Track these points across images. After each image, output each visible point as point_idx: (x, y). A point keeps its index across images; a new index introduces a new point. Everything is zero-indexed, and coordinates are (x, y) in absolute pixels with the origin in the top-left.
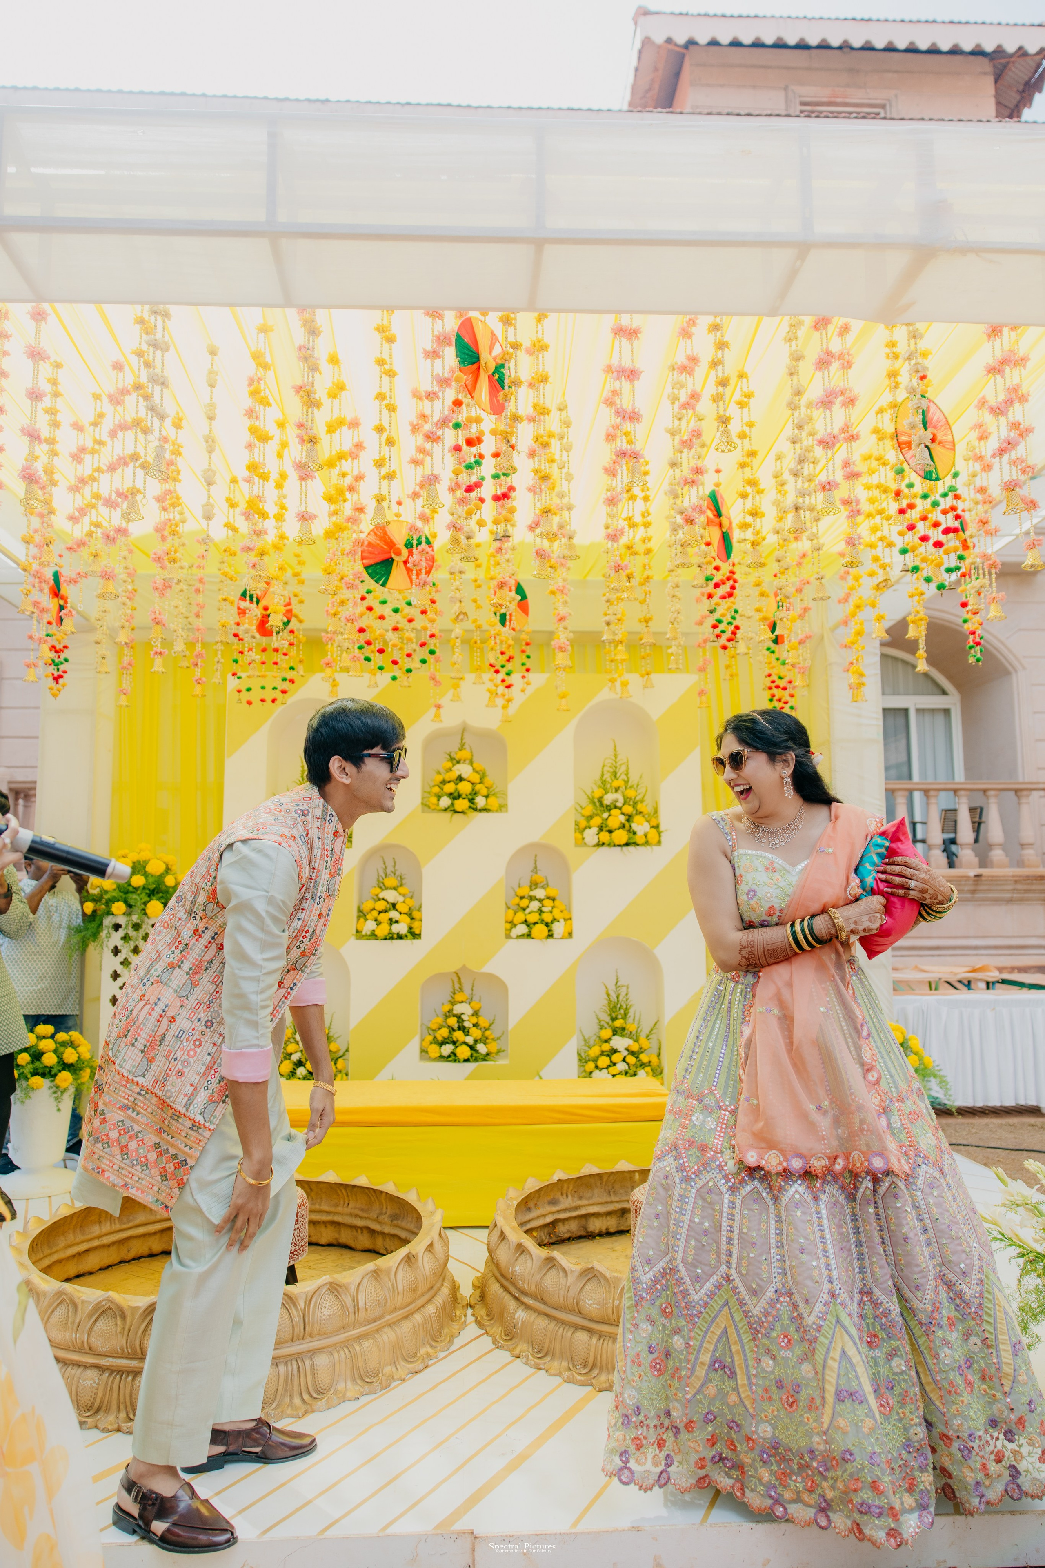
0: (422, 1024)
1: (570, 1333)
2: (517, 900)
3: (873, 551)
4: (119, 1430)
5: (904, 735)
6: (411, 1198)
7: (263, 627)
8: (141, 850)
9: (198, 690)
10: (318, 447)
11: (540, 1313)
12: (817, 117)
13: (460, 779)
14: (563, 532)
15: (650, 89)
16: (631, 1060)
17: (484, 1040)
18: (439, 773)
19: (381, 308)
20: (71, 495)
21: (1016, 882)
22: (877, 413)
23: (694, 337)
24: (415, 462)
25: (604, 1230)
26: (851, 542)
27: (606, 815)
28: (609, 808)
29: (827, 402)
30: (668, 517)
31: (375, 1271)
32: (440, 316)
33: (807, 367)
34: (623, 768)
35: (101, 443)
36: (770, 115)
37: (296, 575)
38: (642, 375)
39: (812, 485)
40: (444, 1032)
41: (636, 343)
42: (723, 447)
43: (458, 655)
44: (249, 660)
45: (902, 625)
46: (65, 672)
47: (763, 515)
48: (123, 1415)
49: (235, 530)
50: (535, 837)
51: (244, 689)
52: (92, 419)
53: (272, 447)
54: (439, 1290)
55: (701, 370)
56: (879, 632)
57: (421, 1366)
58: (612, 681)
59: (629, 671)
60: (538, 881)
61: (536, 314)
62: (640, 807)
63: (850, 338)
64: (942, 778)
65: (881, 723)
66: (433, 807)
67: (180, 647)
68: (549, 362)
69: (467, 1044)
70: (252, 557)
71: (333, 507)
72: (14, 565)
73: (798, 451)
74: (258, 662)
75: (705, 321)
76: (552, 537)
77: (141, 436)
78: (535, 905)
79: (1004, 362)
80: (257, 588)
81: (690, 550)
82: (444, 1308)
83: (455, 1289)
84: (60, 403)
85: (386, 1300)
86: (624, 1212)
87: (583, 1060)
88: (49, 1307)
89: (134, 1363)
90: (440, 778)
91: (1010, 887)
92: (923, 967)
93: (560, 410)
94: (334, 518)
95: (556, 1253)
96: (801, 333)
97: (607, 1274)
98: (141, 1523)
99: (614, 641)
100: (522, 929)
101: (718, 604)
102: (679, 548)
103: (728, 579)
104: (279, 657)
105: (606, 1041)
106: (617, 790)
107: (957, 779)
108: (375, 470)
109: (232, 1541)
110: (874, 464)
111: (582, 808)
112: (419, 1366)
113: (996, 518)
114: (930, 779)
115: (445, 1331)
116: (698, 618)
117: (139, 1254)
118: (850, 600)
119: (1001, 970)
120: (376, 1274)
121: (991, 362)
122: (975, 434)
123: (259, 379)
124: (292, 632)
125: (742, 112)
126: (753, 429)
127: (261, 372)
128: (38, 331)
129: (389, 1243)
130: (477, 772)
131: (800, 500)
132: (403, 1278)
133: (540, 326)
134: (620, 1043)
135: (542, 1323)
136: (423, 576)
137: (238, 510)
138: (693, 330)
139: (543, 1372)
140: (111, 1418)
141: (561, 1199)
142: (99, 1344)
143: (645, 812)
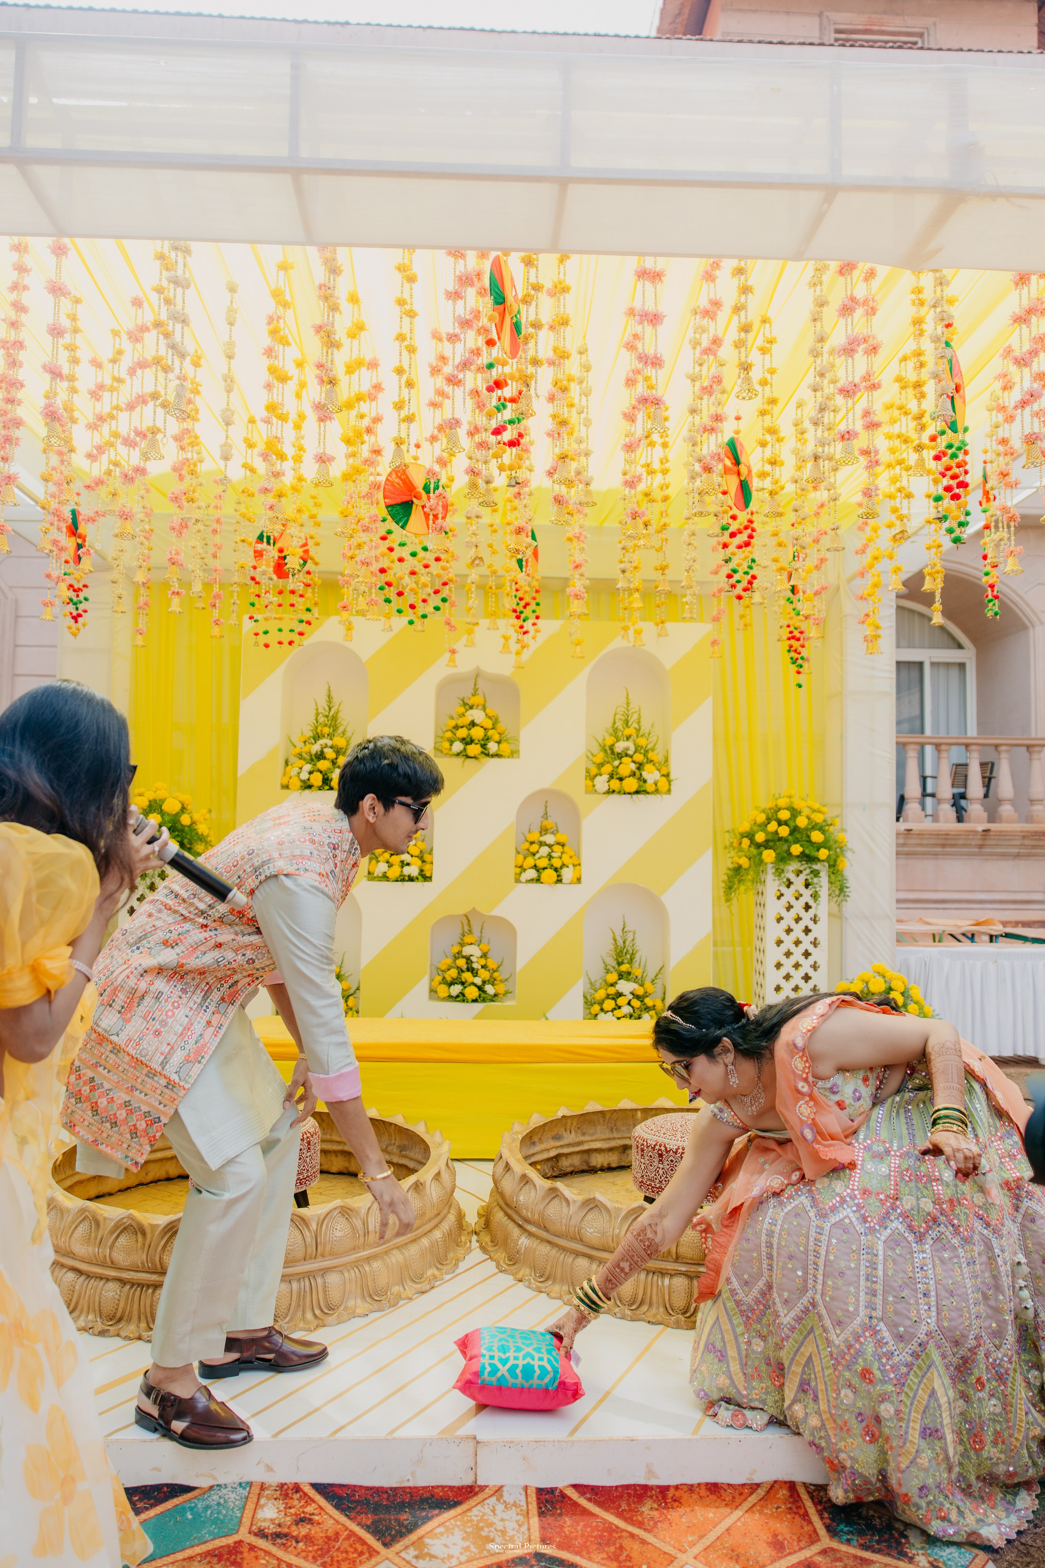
0: (432, 965)
1: (571, 1259)
2: (527, 845)
3: (892, 502)
4: (140, 1338)
5: (917, 689)
6: (420, 1130)
7: (280, 569)
8: (157, 789)
9: (216, 631)
10: (337, 388)
11: (542, 1240)
12: (852, 46)
13: (473, 724)
14: (581, 479)
15: (679, 14)
16: (636, 1003)
17: (492, 981)
18: (452, 718)
19: (403, 247)
20: (89, 432)
21: (1024, 837)
22: (901, 361)
23: (717, 281)
24: (434, 405)
25: (605, 1165)
26: (867, 493)
27: (616, 763)
28: (620, 756)
29: (849, 350)
30: (686, 464)
32: (463, 256)
33: (830, 313)
34: (635, 716)
35: (119, 380)
36: (804, 44)
37: (313, 517)
38: (665, 320)
39: (832, 433)
40: (453, 973)
41: (659, 286)
42: (744, 395)
43: (474, 601)
44: (266, 602)
45: (919, 577)
46: (85, 611)
47: (782, 464)
48: (143, 1325)
49: (253, 471)
50: (546, 782)
51: (261, 633)
52: (111, 355)
53: (291, 387)
54: (445, 1216)
55: (724, 314)
56: (895, 584)
57: (428, 1287)
58: (625, 629)
59: (643, 619)
60: (549, 827)
61: (558, 255)
62: (651, 755)
63: (875, 284)
64: (954, 733)
65: (894, 676)
66: (445, 751)
67: (197, 587)
68: (570, 304)
69: (475, 985)
70: (270, 499)
71: (351, 449)
72: (33, 503)
73: (819, 399)
74: (275, 604)
75: (728, 265)
76: (569, 483)
77: (161, 375)
78: (545, 850)
79: (1030, 311)
80: (274, 530)
81: (707, 498)
82: (450, 1234)
83: (460, 1216)
84: (79, 340)
86: (626, 1148)
87: (589, 1003)
88: (73, 1222)
89: (154, 1278)
90: (453, 723)
91: (1018, 843)
92: (928, 920)
93: (581, 353)
94: (351, 460)
95: (559, 1184)
96: (825, 278)
97: (608, 1204)
98: (161, 1422)
99: (629, 589)
100: (532, 874)
101: (733, 554)
102: (697, 497)
103: (746, 528)
104: (295, 599)
105: (612, 985)
106: (628, 738)
107: (969, 734)
108: (395, 413)
109: (248, 1439)
110: (896, 413)
111: (594, 756)
112: (425, 1286)
113: (1016, 471)
114: (942, 734)
115: (451, 1255)
116: (714, 567)
117: (157, 1178)
118: (868, 551)
119: (1005, 924)
121: (1017, 311)
122: (999, 384)
123: (279, 317)
124: (308, 573)
125: (775, 41)
126: (774, 376)
127: (281, 309)
128: (59, 266)
130: (490, 718)
131: (820, 449)
133: (562, 267)
134: (625, 987)
135: (544, 1249)
136: (440, 521)
137: (256, 451)
138: (717, 273)
139: (544, 1295)
140: (132, 1327)
141: (565, 1134)
142: (121, 1258)
143: (656, 760)
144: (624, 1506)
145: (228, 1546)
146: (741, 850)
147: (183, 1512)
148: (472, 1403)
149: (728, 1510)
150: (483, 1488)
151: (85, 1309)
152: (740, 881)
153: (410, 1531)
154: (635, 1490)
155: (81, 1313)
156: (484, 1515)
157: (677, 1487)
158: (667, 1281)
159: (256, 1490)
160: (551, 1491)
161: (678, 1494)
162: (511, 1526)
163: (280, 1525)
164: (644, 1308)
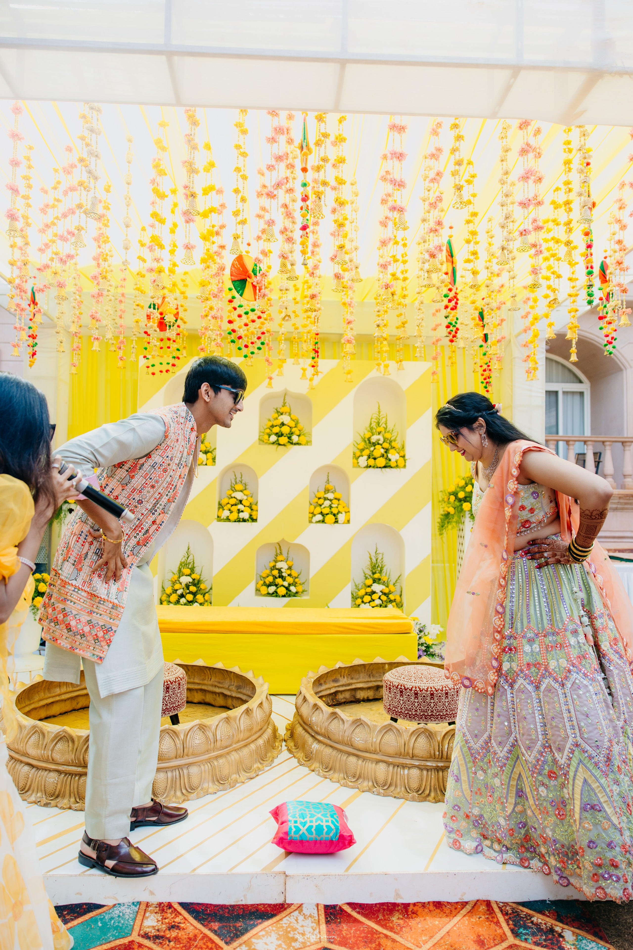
0: (257, 574)
1: (345, 757)
2: (316, 500)
3: (548, 282)
4: (70, 808)
6: (249, 676)
7: (161, 325)
9: (120, 363)
10: (197, 201)
11: (327, 745)
13: (283, 424)
14: (353, 265)
16: (384, 598)
17: (295, 584)
18: (270, 420)
20: (40, 234)
21: (620, 498)
23: (440, 135)
24: (259, 216)
25: (366, 697)
26: (535, 272)
27: (372, 449)
28: (374, 444)
29: (525, 178)
30: (419, 255)
31: (227, 718)
32: (278, 115)
34: (384, 420)
35: (58, 201)
37: (182, 293)
38: (407, 158)
40: (270, 579)
41: (403, 135)
42: (458, 206)
43: (283, 347)
44: (153, 347)
46: (37, 351)
48: (73, 800)
49: (143, 260)
50: (328, 461)
51: (150, 366)
52: (53, 185)
53: (168, 203)
54: (265, 730)
56: (550, 334)
57: (254, 775)
58: (379, 365)
59: (389, 359)
60: (330, 488)
62: (393, 444)
63: (541, 137)
64: (577, 434)
65: (544, 395)
66: (265, 441)
67: (109, 336)
68: (346, 150)
69: (284, 586)
71: (206, 243)
74: (159, 347)
77: (84, 193)
78: (327, 503)
80: (158, 300)
82: (268, 741)
83: (275, 730)
84: (32, 173)
85: (233, 735)
86: (378, 688)
87: (354, 598)
88: (28, 735)
89: (80, 769)
90: (270, 424)
91: (616, 501)
93: (352, 183)
95: (338, 710)
96: (510, 133)
97: (369, 723)
98: (98, 862)
99: (381, 338)
100: (319, 517)
101: (450, 313)
102: (426, 274)
103: (455, 297)
104: (170, 343)
105: (369, 586)
106: (379, 433)
107: (586, 435)
108: (233, 219)
109: (155, 870)
110: (551, 224)
111: (358, 444)
112: (253, 775)
113: (628, 260)
114: (570, 434)
115: (269, 755)
117: (84, 706)
118: (530, 315)
120: (227, 720)
122: (617, 206)
123: (159, 158)
124: (179, 326)
126: (475, 199)
127: (160, 153)
128: (16, 121)
129: (235, 702)
130: (293, 420)
131: (506, 243)
132: (244, 722)
133: (341, 123)
134: (377, 588)
135: (328, 751)
136: (263, 290)
137: (145, 247)
138: (439, 130)
139: (328, 780)
140: (66, 801)
141: (340, 679)
142: (58, 757)
143: (397, 447)
144: (381, 917)
145: (125, 944)
146: (449, 503)
147: (96, 921)
148: (283, 851)
149: (448, 919)
150: (289, 905)
151: (36, 789)
152: (448, 523)
153: (243, 934)
154: (388, 906)
155: (33, 792)
156: (291, 923)
157: (414, 904)
158: (406, 771)
159: (143, 907)
160: (334, 907)
161: (415, 909)
162: (308, 930)
163: (158, 930)
164: (392, 788)
